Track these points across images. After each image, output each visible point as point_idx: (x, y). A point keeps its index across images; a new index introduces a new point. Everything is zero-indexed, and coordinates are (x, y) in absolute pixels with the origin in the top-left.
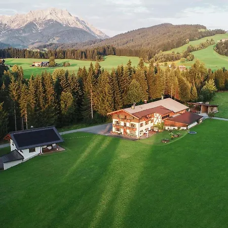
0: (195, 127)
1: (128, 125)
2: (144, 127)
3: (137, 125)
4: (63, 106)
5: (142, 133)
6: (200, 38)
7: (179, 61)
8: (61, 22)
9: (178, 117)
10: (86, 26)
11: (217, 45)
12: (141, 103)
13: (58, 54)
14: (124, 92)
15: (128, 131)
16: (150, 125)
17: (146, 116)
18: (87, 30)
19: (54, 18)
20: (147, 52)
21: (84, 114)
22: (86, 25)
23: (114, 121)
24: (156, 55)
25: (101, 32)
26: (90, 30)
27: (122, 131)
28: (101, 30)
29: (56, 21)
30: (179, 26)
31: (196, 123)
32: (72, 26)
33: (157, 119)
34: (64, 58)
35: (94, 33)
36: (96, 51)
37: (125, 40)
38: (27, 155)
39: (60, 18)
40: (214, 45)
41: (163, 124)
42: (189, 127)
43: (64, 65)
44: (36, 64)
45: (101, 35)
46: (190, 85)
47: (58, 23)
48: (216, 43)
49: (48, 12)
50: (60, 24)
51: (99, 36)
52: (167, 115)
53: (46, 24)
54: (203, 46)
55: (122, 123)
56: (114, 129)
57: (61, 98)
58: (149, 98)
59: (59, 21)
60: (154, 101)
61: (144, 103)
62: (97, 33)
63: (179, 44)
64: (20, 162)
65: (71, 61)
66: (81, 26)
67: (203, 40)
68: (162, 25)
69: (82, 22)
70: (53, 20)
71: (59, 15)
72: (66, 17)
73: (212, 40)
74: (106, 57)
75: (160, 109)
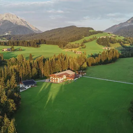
0: (77, 79)
1: (55, 79)
2: (61, 80)
3: (58, 79)
4: (33, 73)
5: (60, 81)
6: (90, 35)
7: (78, 48)
8: (12, 22)
9: (71, 76)
10: (27, 25)
11: (98, 40)
12: (59, 72)
13: (14, 43)
14: (53, 68)
15: (55, 81)
16: (62, 79)
17: (61, 76)
18: (28, 27)
19: (8, 19)
20: (62, 43)
21: (40, 75)
22: (27, 23)
23: (51, 78)
24: (67, 45)
25: (36, 28)
26: (30, 27)
27: (53, 81)
28: (36, 27)
29: (9, 21)
30: (79, 28)
31: (77, 78)
32: (19, 24)
33: (65, 77)
34: (18, 46)
35: (32, 29)
36: (35, 42)
37: (50, 34)
38: (27, 88)
39: (12, 19)
40: (96, 40)
41: (66, 79)
42: (75, 79)
43: (19, 50)
44: (5, 50)
45: (36, 30)
46: (77, 64)
47: (11, 22)
48: (98, 38)
49: (4, 16)
50: (12, 23)
51: (35, 30)
52: (68, 76)
53: (3, 22)
54: (91, 40)
55: (54, 79)
56: (51, 80)
57: (32, 70)
58: (62, 70)
59: (11, 21)
60: (64, 71)
61: (60, 72)
62: (34, 29)
63: (79, 38)
64: (25, 90)
65: (22, 48)
66: (24, 25)
67: (91, 37)
68: (71, 27)
69: (25, 22)
70: (7, 21)
71: (11, 18)
72: (15, 18)
73: (95, 37)
74: (40, 45)
75: (65, 74)
